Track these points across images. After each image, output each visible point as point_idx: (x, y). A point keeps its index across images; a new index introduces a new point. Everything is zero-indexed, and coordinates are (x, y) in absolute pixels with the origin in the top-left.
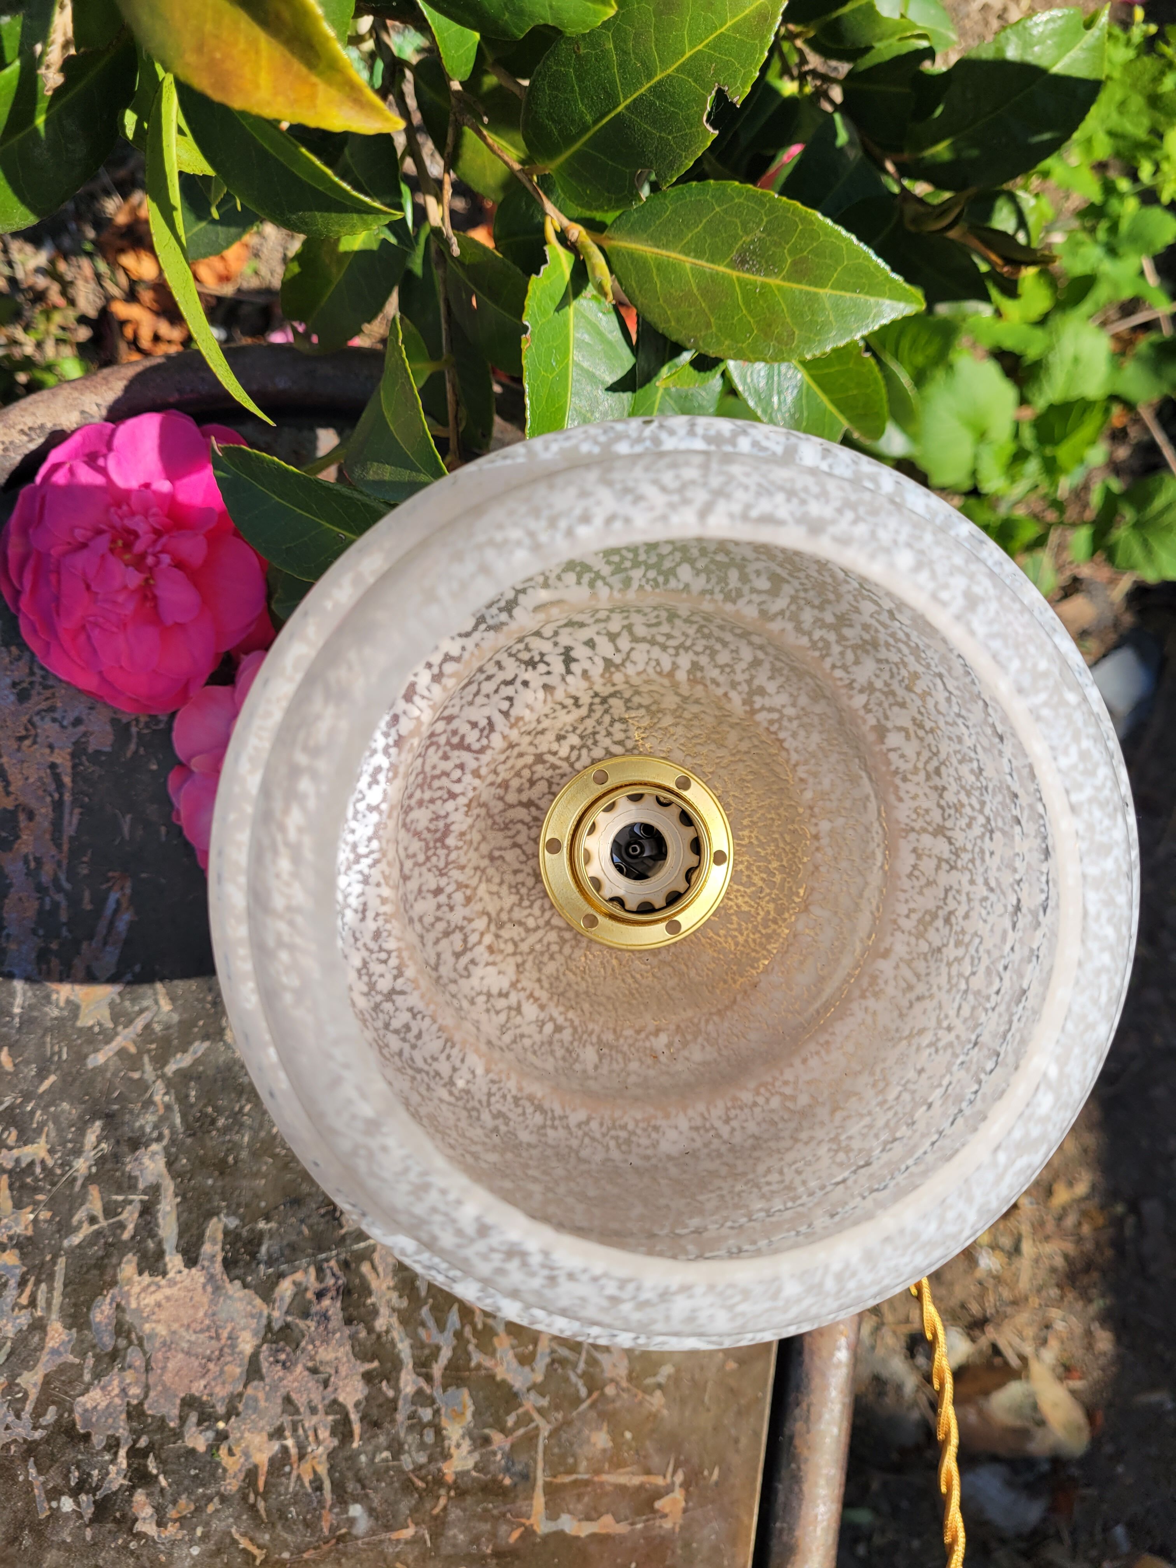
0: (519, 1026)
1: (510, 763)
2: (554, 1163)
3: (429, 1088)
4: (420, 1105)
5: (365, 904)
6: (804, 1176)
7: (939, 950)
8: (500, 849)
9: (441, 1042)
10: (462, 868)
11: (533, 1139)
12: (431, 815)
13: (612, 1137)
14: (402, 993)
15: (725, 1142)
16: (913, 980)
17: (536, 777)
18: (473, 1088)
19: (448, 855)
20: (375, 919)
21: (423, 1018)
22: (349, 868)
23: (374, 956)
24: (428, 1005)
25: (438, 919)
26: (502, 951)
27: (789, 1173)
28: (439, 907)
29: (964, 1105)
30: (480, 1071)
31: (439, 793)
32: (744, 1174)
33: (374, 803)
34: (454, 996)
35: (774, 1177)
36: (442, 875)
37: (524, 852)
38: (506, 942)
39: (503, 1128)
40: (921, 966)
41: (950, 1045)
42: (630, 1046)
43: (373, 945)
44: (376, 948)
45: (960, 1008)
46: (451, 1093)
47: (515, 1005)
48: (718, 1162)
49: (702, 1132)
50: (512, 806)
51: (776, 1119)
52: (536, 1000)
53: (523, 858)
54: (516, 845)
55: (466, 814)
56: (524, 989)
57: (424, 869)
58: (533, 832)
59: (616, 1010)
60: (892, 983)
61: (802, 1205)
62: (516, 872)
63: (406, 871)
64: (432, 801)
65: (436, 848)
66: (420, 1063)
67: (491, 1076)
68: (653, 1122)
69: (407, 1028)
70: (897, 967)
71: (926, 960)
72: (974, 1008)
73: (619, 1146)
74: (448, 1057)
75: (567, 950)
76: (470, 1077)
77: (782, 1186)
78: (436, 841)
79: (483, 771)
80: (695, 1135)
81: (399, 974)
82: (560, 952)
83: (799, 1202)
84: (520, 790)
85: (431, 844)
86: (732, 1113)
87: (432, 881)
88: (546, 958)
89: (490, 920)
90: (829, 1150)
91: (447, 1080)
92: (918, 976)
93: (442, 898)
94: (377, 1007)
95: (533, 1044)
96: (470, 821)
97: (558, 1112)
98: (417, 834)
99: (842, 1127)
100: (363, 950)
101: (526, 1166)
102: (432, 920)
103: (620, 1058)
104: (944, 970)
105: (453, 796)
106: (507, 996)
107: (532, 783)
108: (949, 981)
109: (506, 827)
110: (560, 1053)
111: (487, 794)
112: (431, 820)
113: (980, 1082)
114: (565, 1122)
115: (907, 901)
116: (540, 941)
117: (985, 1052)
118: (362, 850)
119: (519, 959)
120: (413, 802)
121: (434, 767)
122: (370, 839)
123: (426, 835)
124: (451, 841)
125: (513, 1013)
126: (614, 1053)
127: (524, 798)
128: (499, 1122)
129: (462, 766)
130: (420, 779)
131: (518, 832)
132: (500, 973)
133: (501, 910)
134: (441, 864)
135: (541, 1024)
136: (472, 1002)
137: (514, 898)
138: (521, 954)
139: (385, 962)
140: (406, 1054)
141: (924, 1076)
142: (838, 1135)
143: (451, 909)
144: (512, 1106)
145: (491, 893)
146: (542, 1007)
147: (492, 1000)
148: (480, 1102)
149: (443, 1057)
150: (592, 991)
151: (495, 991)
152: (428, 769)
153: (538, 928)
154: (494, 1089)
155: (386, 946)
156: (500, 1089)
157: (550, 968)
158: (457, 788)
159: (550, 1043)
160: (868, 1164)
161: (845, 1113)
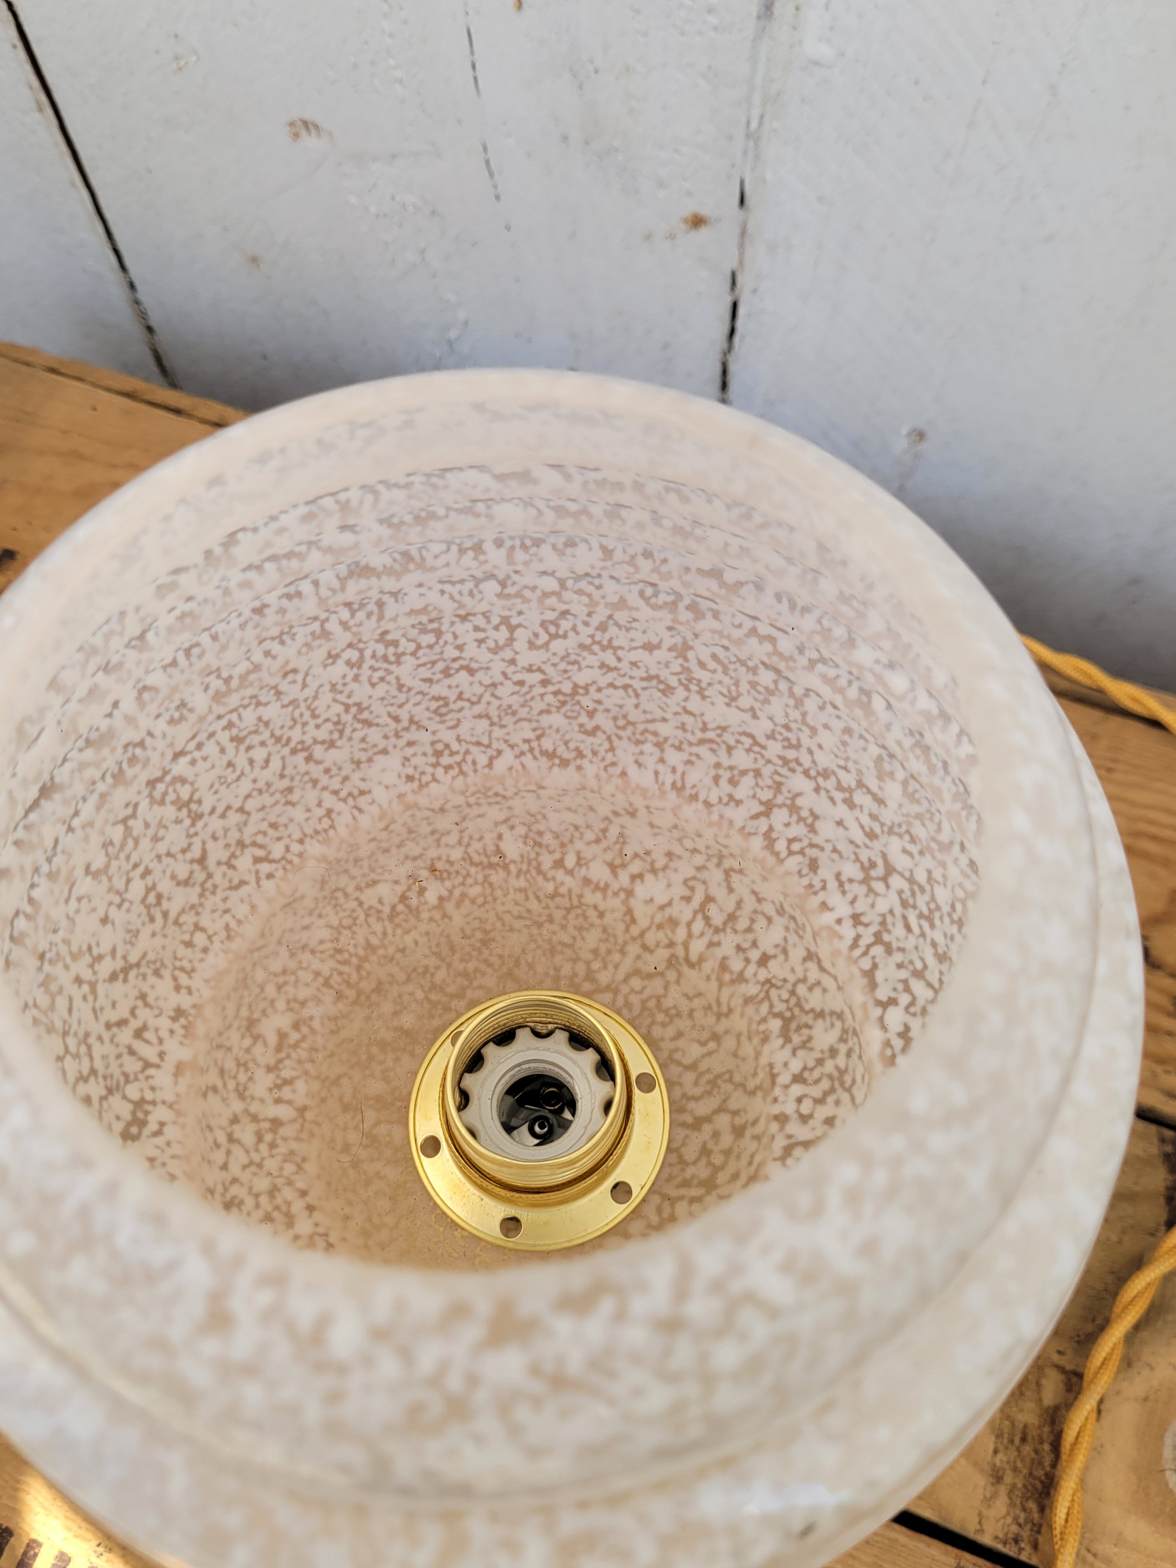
0: (605, 850)
1: (744, 1160)
2: (515, 701)
3: (683, 727)
4: (686, 699)
5: (844, 893)
6: (225, 759)
7: (110, 1091)
8: (710, 1054)
9: (689, 782)
10: (747, 1001)
11: (545, 720)
12: (813, 1043)
13: (457, 753)
14: (755, 817)
15: (325, 788)
16: (138, 1045)
17: (704, 1161)
18: (633, 748)
19: (771, 1006)
20: (824, 882)
21: (720, 799)
22: (883, 923)
23: (806, 842)
24: (721, 816)
25: (749, 930)
26: (660, 927)
27: (241, 761)
28: (754, 944)
29: (45, 868)
30: (632, 770)
31: (816, 1074)
32: (294, 752)
33: (891, 1010)
34: (694, 851)
35: (259, 754)
36: (768, 981)
37: (679, 1063)
38: (658, 945)
39: (583, 719)
40: (132, 1065)
41: (75, 957)
42: (468, 875)
43: (812, 852)
44: (808, 851)
45: (70, 1010)
46: (655, 734)
47: (620, 871)
48: (327, 764)
49: (356, 792)
50: (719, 1110)
51: (271, 832)
52: (597, 888)
53: (677, 1056)
54: (693, 1067)
55: (771, 1066)
56: (616, 894)
57: (792, 979)
58: (677, 1092)
59: (499, 918)
60: (164, 1034)
61: (219, 717)
62: (679, 1035)
63: (812, 966)
64: (820, 1062)
65: (790, 1009)
66: (703, 750)
67: (618, 770)
68: (416, 785)
69: (733, 782)
70: (161, 1055)
71: (126, 1075)
72: (52, 1007)
73: (447, 746)
74: (674, 770)
75: (581, 968)
76: (642, 759)
77: (247, 742)
78: (793, 1017)
79: (774, 1127)
80: (363, 786)
81: (769, 837)
82: (588, 963)
83: (224, 722)
84: (716, 1135)
85: (796, 1011)
86: (326, 822)
87: (776, 968)
88: (603, 948)
89: (687, 960)
90: (200, 802)
91: (666, 746)
92: (132, 1052)
93: (755, 955)
94: (778, 787)
95: (581, 838)
96: (763, 1061)
97: (528, 759)
98: (820, 1015)
99: (189, 836)
100: (822, 844)
101: (545, 683)
102: (756, 926)
103: (476, 858)
104: (98, 1064)
105: (798, 1079)
106: (633, 878)
107: (705, 1151)
108: (89, 1047)
109: (714, 1083)
110: (548, 839)
111: (759, 1106)
112: (810, 1039)
113: (31, 901)
114: (517, 751)
115: (168, 1144)
116: (616, 967)
117: (28, 942)
118: (878, 950)
119: (635, 930)
120: (843, 1049)
121: (837, 1103)
122: (875, 966)
123: (808, 1019)
124: (775, 1025)
125: (618, 862)
126: (485, 861)
127: (707, 1129)
128: (589, 726)
129: (804, 1119)
130: (848, 1079)
131: (696, 1084)
132: (651, 900)
133: (678, 982)
134: (774, 993)
135: (580, 861)
136: (670, 855)
137: (668, 1002)
138: (634, 939)
139: (790, 841)
140: (722, 752)
141: (101, 913)
142: (193, 825)
143: (739, 948)
144: (582, 747)
145: (700, 994)
146: (587, 881)
147: (648, 867)
148: (620, 738)
149: (680, 768)
150: (535, 931)
151: (649, 877)
152: (845, 1097)
153: (626, 980)
154: (610, 757)
155: (799, 858)
156: (603, 759)
157: (593, 938)
158: (797, 1090)
159: (563, 845)
160: (152, 783)
161: (189, 856)
